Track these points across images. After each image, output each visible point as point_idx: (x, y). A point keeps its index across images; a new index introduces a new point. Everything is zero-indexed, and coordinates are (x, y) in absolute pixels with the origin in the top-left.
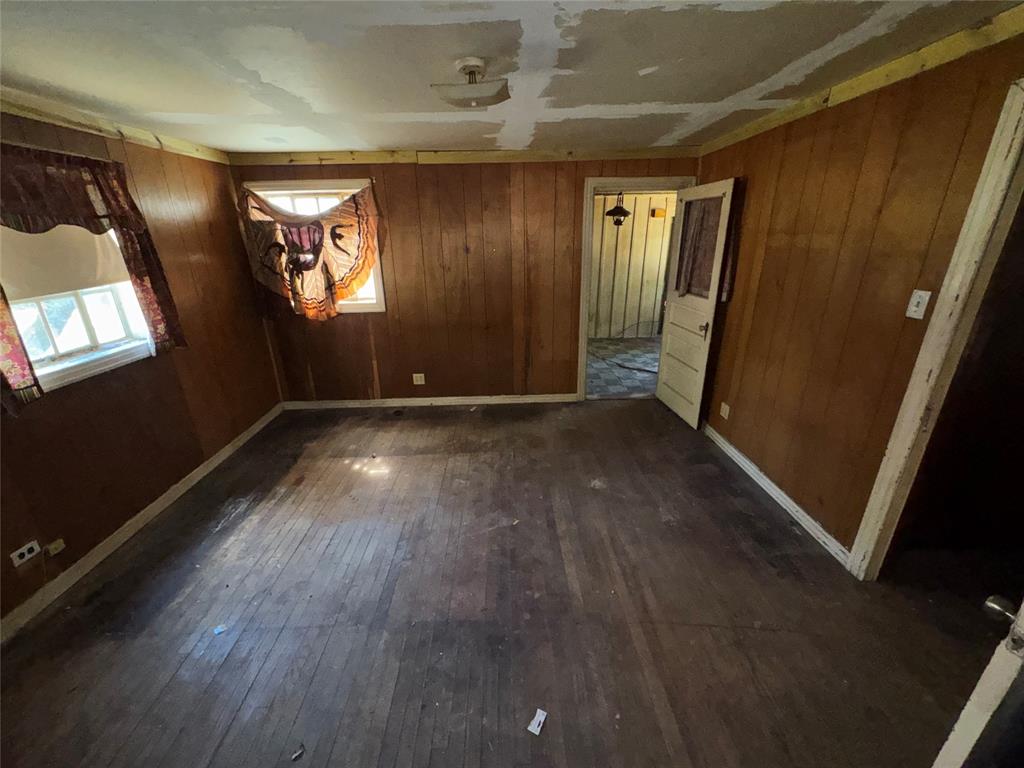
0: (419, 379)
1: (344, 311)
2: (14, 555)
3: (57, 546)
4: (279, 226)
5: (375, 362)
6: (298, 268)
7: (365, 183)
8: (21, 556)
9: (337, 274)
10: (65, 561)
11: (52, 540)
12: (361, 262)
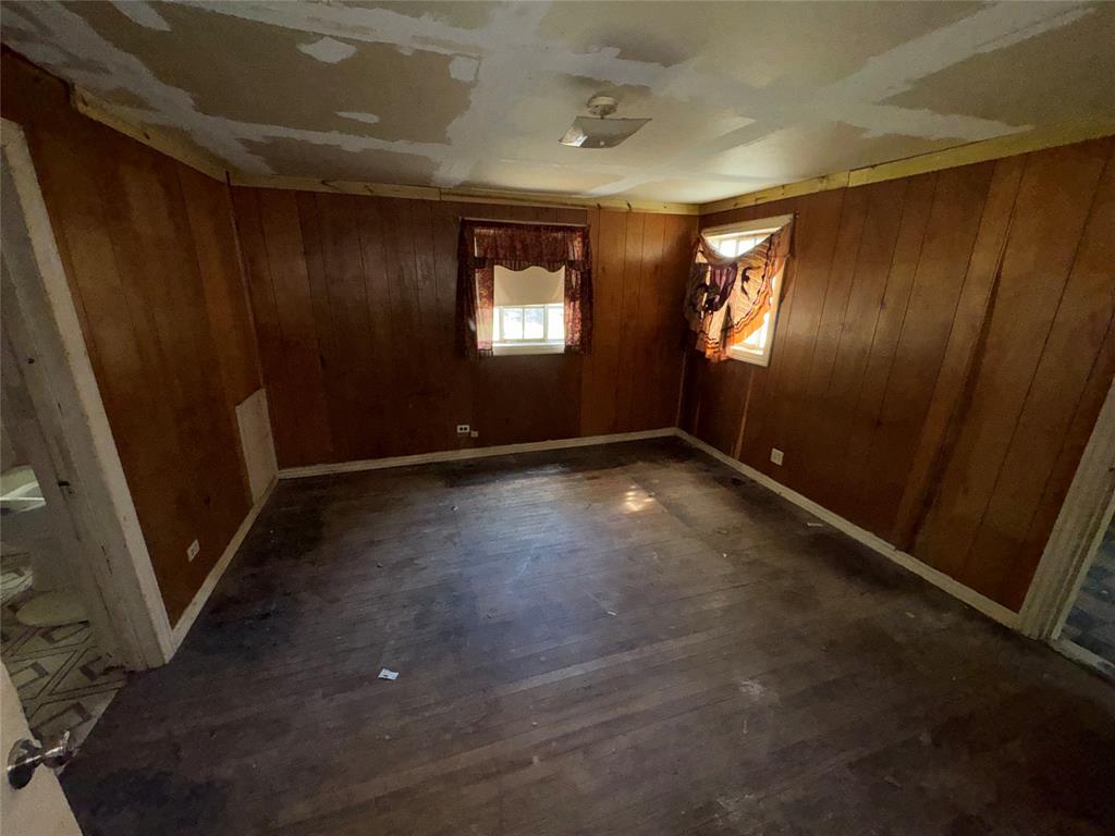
0: (777, 457)
1: (735, 357)
2: (459, 427)
3: (475, 434)
4: (710, 268)
5: (744, 419)
6: (712, 307)
7: (786, 219)
8: (463, 429)
9: (736, 318)
10: (478, 443)
11: (475, 430)
12: (757, 307)
